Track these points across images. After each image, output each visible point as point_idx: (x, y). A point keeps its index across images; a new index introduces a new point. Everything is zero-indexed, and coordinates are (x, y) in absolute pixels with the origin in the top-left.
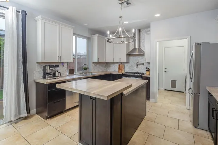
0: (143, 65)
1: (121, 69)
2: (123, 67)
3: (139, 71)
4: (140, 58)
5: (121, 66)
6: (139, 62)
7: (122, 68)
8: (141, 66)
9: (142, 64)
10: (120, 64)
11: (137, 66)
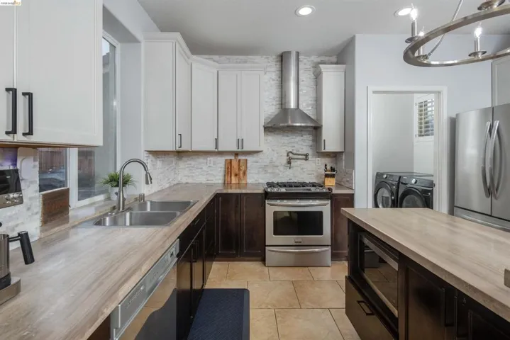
0: (306, 159)
1: (236, 175)
2: (243, 168)
3: (295, 177)
4: (297, 140)
5: (235, 164)
6: (295, 152)
7: (239, 169)
8: (299, 162)
9: (304, 157)
10: (233, 158)
11: (289, 163)
